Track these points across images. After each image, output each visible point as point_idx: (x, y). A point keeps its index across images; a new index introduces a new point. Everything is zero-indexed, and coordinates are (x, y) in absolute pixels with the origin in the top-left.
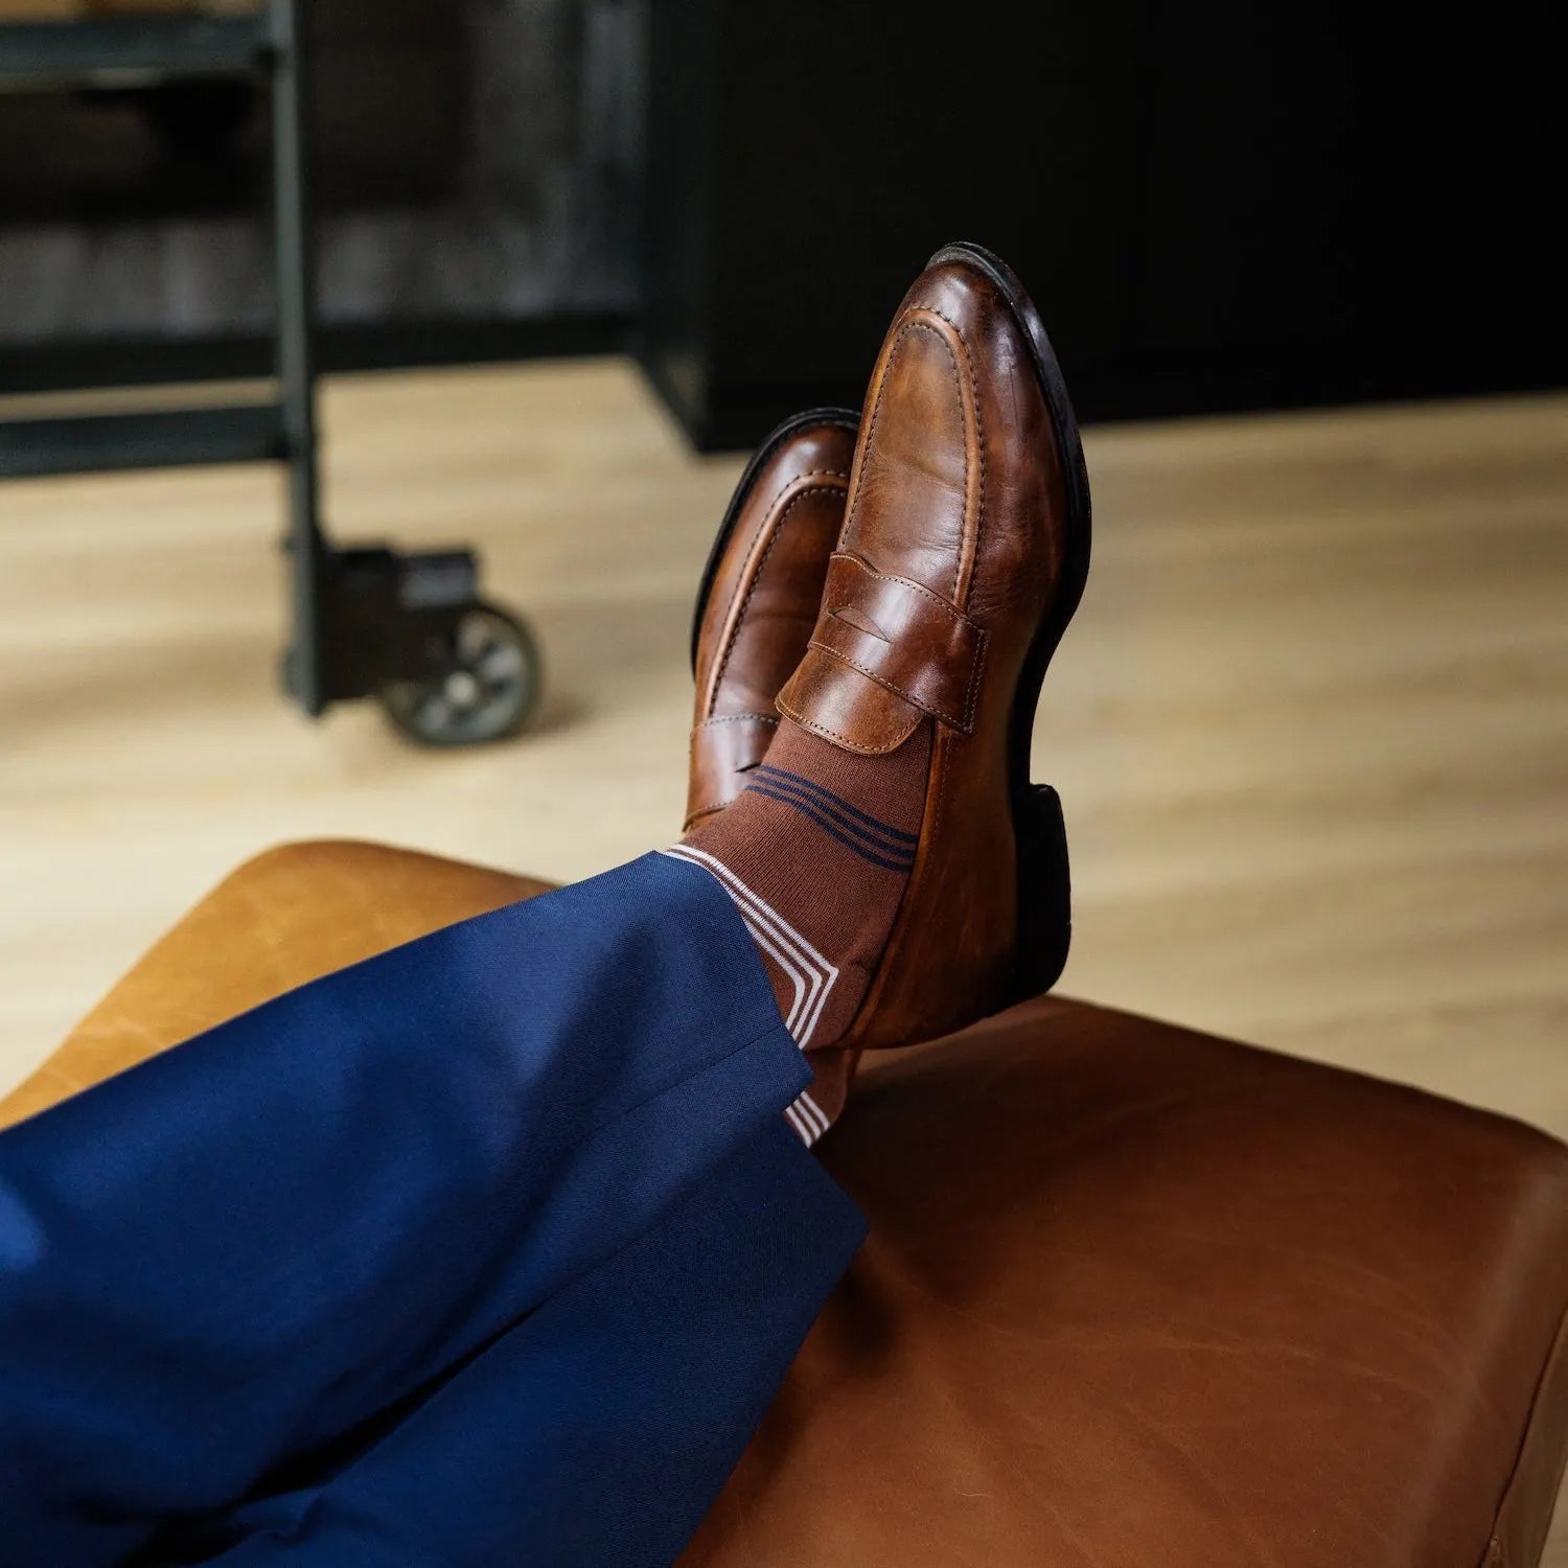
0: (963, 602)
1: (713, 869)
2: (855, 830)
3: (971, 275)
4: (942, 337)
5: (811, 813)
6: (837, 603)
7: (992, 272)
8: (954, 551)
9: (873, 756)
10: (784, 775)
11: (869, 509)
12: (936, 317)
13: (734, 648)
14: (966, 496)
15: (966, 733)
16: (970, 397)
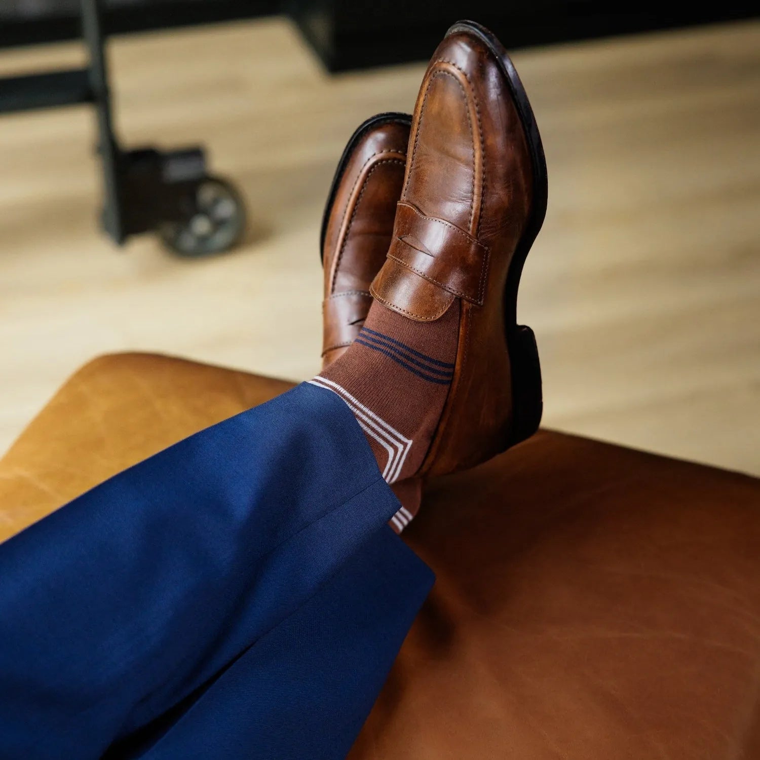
0: (475, 232)
1: (339, 392)
2: (418, 364)
3: (474, 41)
4: (456, 78)
5: (393, 357)
6: (402, 233)
7: (485, 39)
8: (468, 203)
9: (428, 323)
10: (377, 334)
11: (419, 178)
12: (453, 67)
13: (344, 254)
14: (474, 171)
15: (479, 305)
16: (475, 114)
